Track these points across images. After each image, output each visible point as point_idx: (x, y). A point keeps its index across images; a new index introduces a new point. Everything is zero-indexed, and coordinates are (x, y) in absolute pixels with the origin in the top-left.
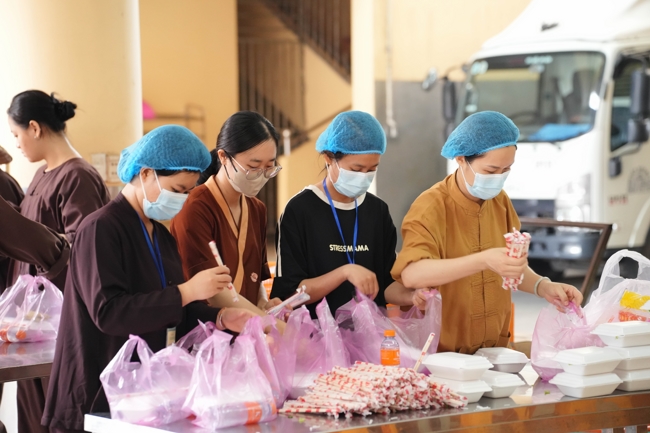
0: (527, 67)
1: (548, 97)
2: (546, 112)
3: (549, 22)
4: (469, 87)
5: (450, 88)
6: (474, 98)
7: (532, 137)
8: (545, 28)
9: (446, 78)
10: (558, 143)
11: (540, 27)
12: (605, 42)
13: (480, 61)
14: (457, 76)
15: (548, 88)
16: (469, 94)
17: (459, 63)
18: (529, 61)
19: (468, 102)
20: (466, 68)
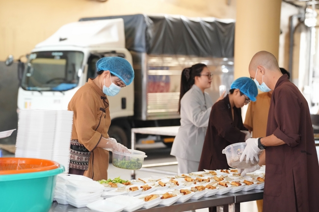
0: (53, 57)
1: (70, 72)
2: (69, 78)
3: (63, 37)
4: (29, 65)
5: (21, 65)
6: (32, 70)
7: (54, 89)
8: (61, 40)
9: (19, 61)
10: (63, 92)
11: (58, 39)
12: (84, 47)
13: (33, 53)
14: (24, 60)
15: (70, 68)
16: (29, 68)
17: (25, 53)
18: (54, 54)
19: (28, 72)
20: (28, 56)
